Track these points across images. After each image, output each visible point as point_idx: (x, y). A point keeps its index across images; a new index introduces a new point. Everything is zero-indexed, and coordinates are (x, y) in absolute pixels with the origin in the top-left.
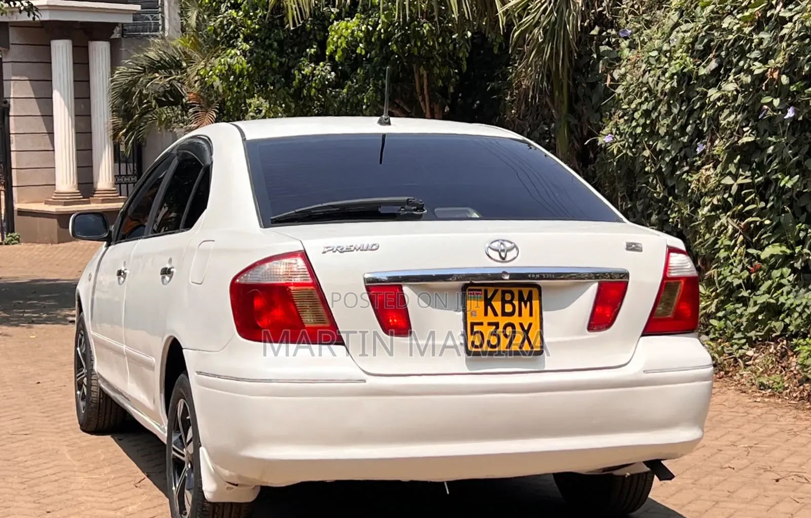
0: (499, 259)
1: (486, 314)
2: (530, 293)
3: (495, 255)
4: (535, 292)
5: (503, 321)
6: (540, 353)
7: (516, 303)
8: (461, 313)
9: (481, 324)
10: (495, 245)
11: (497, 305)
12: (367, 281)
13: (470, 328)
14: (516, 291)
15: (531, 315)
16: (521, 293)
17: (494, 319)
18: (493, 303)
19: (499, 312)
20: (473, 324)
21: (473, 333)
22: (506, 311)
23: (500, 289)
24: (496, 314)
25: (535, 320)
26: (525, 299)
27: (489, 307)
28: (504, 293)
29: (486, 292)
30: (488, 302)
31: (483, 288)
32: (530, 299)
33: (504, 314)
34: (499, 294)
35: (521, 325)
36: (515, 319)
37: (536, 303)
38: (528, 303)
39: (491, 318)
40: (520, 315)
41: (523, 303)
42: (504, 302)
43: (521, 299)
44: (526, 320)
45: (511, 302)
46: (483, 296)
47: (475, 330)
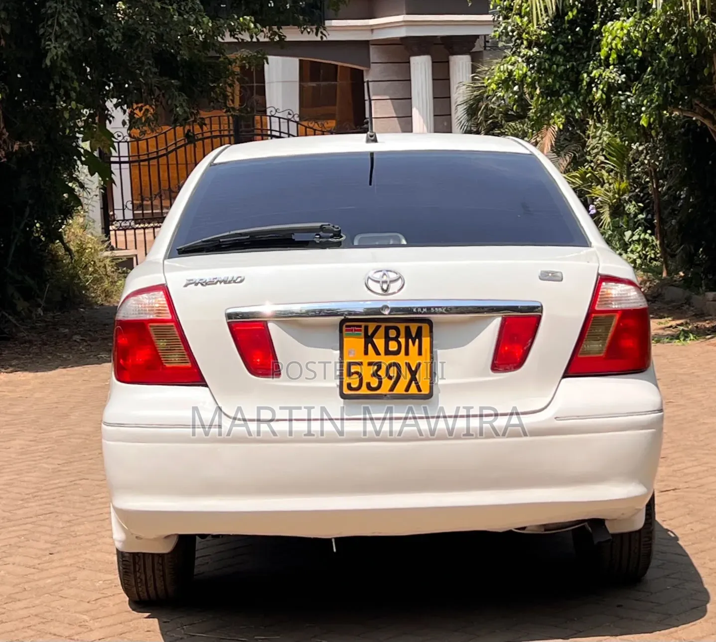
0: (380, 291)
1: (366, 353)
2: (419, 330)
3: (376, 287)
4: (425, 327)
5: (386, 360)
6: (430, 396)
7: (402, 340)
8: (338, 352)
9: (360, 364)
10: (378, 276)
11: (380, 342)
12: (229, 316)
13: (347, 369)
14: (402, 327)
15: (420, 353)
16: (408, 329)
17: (376, 359)
18: (374, 340)
19: (382, 349)
20: (350, 365)
21: (350, 374)
22: (391, 349)
23: (383, 325)
24: (378, 353)
25: (425, 359)
26: (414, 336)
27: (370, 346)
28: (387, 329)
29: (366, 328)
30: (369, 339)
31: (363, 324)
32: (419, 335)
33: (388, 352)
34: (382, 331)
36: (401, 359)
37: (426, 341)
38: (417, 340)
39: (372, 357)
40: (407, 353)
41: (410, 341)
42: (387, 339)
43: (408, 335)
44: (414, 359)
45: (396, 339)
46: (362, 333)
47: (352, 371)
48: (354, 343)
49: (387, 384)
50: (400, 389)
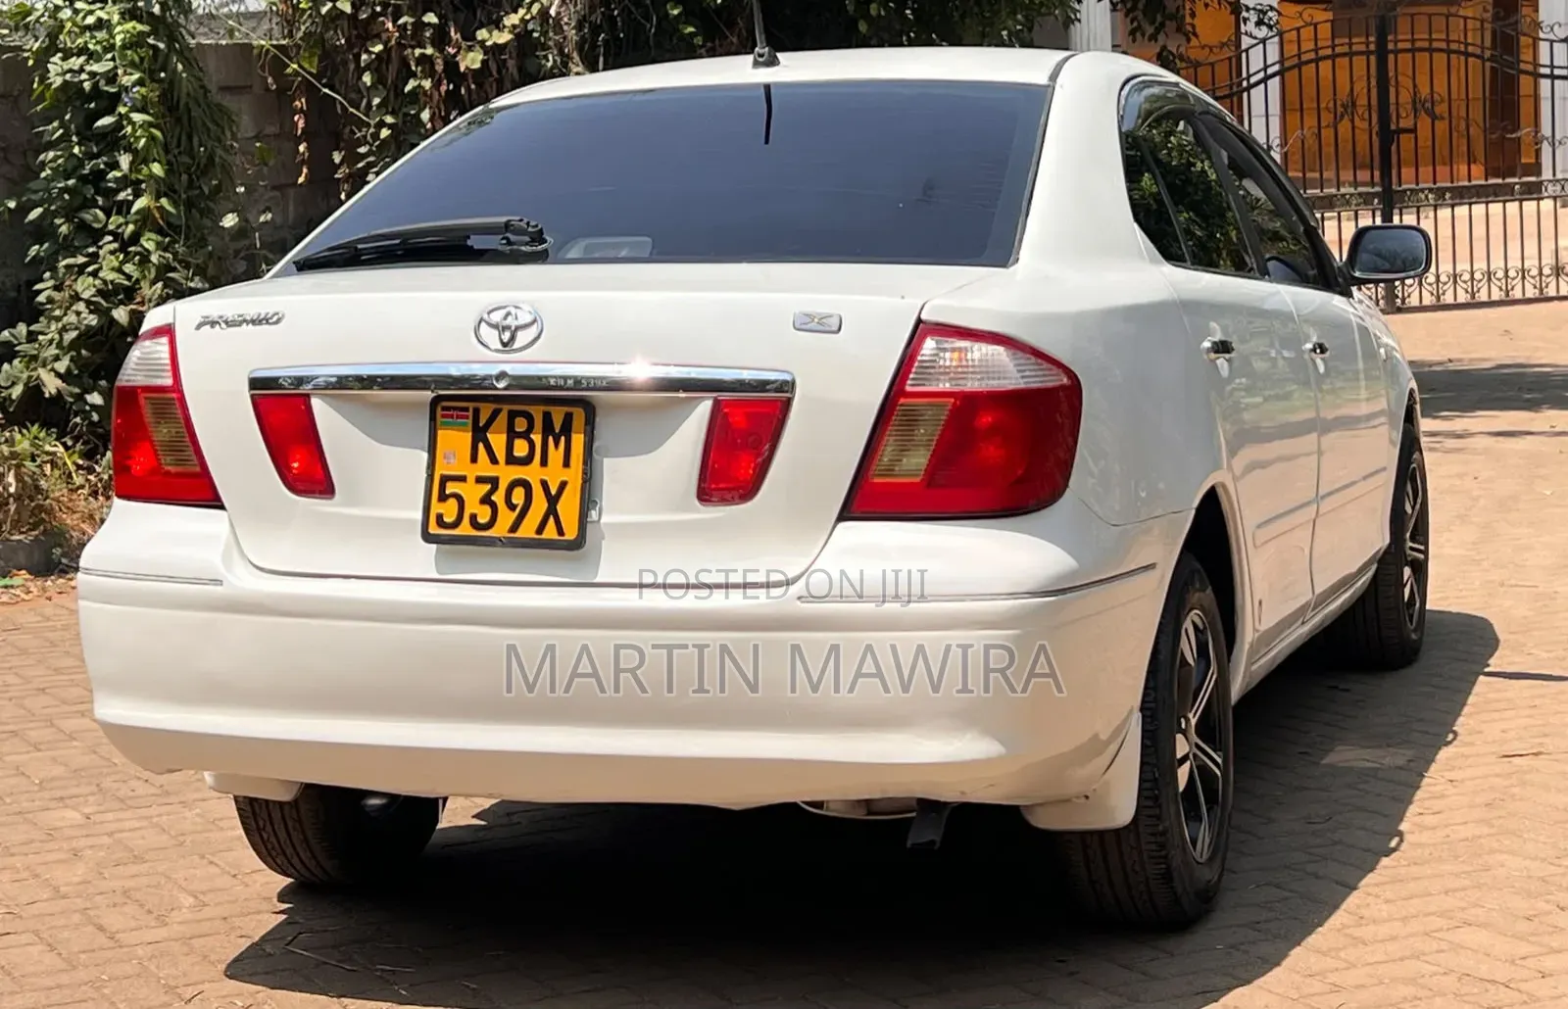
1: (474, 459)
2: (568, 419)
3: (492, 337)
4: (579, 415)
5: (507, 474)
6: (578, 543)
7: (537, 438)
8: (425, 455)
9: (462, 479)
10: (495, 316)
11: (498, 440)
12: (255, 383)
13: (439, 487)
14: (537, 412)
15: (566, 464)
16: (547, 417)
17: (490, 471)
18: (488, 435)
19: (501, 455)
20: (445, 480)
21: (443, 498)
22: (516, 454)
23: (506, 408)
24: (494, 460)
25: (574, 475)
26: (557, 431)
27: (481, 446)
28: (512, 416)
29: (477, 412)
30: (479, 434)
31: (471, 405)
32: (567, 429)
33: (511, 460)
34: (503, 418)
35: (544, 484)
36: (532, 473)
37: (578, 440)
38: (563, 438)
39: (484, 467)
40: (544, 463)
41: (551, 439)
42: (512, 435)
43: (548, 429)
44: (554, 474)
45: (526, 435)
46: (470, 421)
47: (448, 491)
48: (456, 440)
49: (506, 518)
50: (527, 530)
